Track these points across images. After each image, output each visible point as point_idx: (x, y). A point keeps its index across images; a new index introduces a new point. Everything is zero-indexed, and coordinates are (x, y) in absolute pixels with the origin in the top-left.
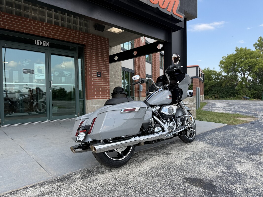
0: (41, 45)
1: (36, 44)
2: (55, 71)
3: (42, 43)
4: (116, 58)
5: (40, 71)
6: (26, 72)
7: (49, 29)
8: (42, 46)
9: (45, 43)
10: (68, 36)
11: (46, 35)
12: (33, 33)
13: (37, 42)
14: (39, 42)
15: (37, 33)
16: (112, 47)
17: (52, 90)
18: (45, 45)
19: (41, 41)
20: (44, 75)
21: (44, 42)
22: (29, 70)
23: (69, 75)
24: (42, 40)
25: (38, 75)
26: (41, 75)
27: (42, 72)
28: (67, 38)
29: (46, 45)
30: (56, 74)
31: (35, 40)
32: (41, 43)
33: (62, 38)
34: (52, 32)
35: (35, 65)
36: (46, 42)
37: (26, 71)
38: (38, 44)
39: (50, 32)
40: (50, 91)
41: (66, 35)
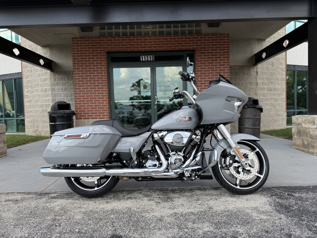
0: (146, 60)
1: (141, 60)
2: (160, 86)
3: (148, 58)
4: (264, 55)
5: (145, 87)
6: (132, 89)
7: (151, 42)
8: (148, 61)
9: (150, 58)
10: (172, 44)
11: (149, 49)
12: (136, 50)
13: (143, 58)
14: (145, 57)
15: (140, 49)
16: (265, 40)
17: (157, 106)
18: (150, 59)
19: (146, 56)
20: (150, 91)
21: (149, 56)
22: (135, 88)
25: (143, 91)
26: (146, 91)
27: (148, 88)
28: (171, 46)
29: (151, 60)
30: (162, 88)
31: (141, 56)
32: (146, 58)
33: (165, 48)
34: (155, 44)
35: (141, 82)
36: (151, 56)
38: (144, 60)
39: (153, 44)
40: (155, 107)
41: (170, 44)
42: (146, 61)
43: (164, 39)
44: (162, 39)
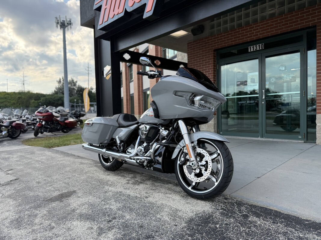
1: (249, 51)
2: (270, 78)
3: (256, 48)
5: (253, 81)
7: (257, 29)
8: (256, 51)
9: (259, 47)
11: (255, 38)
13: (251, 49)
14: (253, 47)
15: (245, 40)
18: (259, 48)
20: (258, 84)
21: (258, 45)
22: (241, 82)
23: (290, 79)
24: (256, 44)
25: (251, 86)
26: (254, 85)
27: (255, 82)
29: (261, 49)
30: (273, 80)
31: (249, 47)
32: (255, 48)
35: (248, 75)
36: (260, 45)
37: (239, 83)
38: (252, 50)
39: (259, 32)
40: (263, 103)
41: (280, 26)
42: (255, 51)
43: (272, 22)
44: (270, 22)
